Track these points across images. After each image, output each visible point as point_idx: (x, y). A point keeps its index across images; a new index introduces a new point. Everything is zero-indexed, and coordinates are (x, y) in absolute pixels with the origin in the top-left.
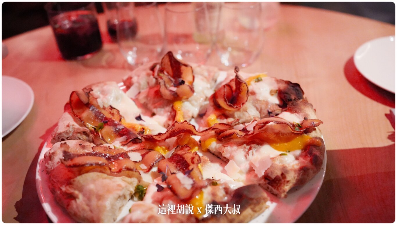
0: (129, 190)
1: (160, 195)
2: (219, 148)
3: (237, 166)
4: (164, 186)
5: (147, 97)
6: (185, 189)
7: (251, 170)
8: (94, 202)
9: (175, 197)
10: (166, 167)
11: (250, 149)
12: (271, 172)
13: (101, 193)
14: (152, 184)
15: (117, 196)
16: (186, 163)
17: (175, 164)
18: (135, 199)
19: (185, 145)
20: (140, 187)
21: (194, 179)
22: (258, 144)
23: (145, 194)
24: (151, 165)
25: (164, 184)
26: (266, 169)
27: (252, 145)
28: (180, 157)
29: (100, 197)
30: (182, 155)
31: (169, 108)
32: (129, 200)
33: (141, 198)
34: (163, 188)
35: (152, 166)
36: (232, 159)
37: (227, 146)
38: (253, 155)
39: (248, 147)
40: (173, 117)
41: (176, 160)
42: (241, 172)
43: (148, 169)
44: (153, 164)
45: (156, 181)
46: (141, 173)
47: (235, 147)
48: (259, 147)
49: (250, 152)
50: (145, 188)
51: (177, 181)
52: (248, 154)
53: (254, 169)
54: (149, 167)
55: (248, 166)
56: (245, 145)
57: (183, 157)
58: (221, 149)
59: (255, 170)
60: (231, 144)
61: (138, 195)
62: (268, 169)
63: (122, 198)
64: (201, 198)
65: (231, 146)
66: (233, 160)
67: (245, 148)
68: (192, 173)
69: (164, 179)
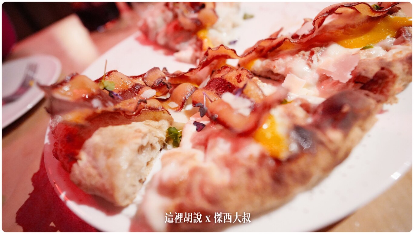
0: (156, 137)
1: (202, 135)
2: (266, 65)
3: (300, 79)
4: (205, 121)
5: (166, 34)
6: (241, 115)
7: (324, 78)
8: (102, 161)
9: (226, 131)
10: (203, 97)
11: (312, 53)
12: (364, 70)
13: (110, 146)
14: (187, 123)
15: (136, 147)
16: (230, 86)
17: (214, 91)
18: (169, 146)
19: (222, 68)
20: (172, 130)
21: (252, 99)
22: (321, 46)
23: (181, 137)
24: (182, 101)
25: (204, 120)
26: (353, 69)
27: (313, 49)
28: (220, 80)
29: (109, 153)
30: (222, 77)
31: (193, 41)
32: (161, 150)
33: (176, 144)
34: (204, 125)
35: (184, 101)
36: (290, 72)
37: (277, 59)
38: (318, 60)
39: (308, 53)
40: (200, 47)
41: (215, 85)
42: (308, 86)
43: (180, 107)
44: (185, 98)
45: (193, 119)
46: (170, 113)
47: (289, 59)
48: (324, 49)
49: (314, 57)
50: (179, 132)
51: (226, 107)
52: (312, 61)
53: (328, 76)
54: (181, 103)
55: (316, 76)
56: (303, 52)
57: (225, 79)
58: (271, 64)
59: (332, 76)
60: (283, 56)
61: (171, 142)
62: (356, 68)
63: (149, 148)
64: (273, 124)
65: (283, 58)
66: (292, 73)
67: (304, 55)
68: (245, 91)
69: (204, 113)
